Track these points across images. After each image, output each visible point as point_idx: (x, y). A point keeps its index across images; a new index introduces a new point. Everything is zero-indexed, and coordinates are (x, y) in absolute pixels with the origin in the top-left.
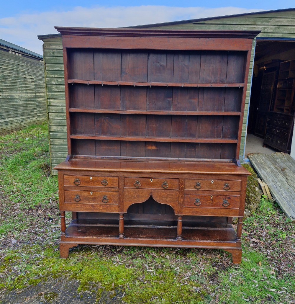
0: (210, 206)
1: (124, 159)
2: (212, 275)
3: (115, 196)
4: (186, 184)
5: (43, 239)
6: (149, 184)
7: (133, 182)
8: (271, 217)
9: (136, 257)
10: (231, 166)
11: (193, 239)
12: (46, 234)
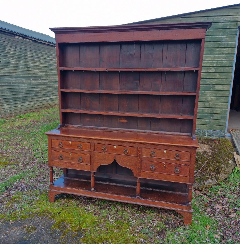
1: (102, 129)
2: (161, 231)
3: (88, 158)
4: (143, 152)
5: (44, 186)
7: (101, 148)
8: (238, 187)
9: (104, 208)
10: (186, 139)
11: (149, 199)
12: (47, 183)
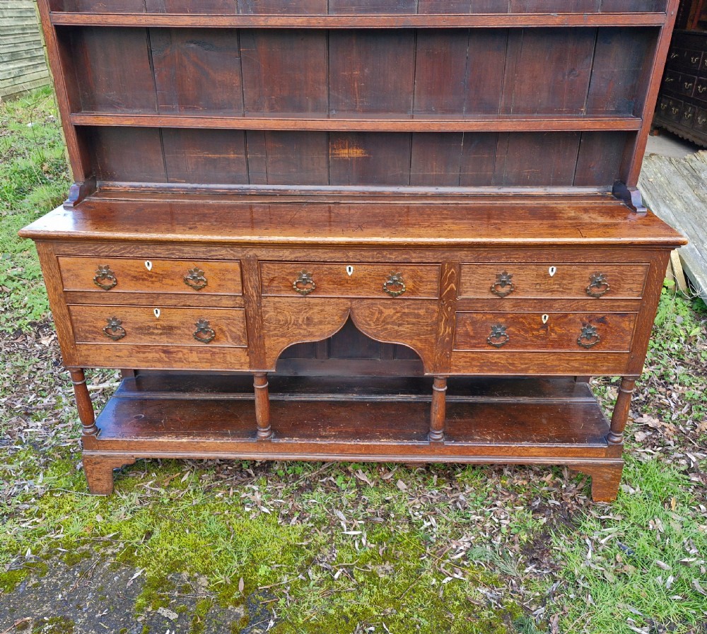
0: (539, 348)
1: (261, 195)
2: (531, 542)
3: (235, 322)
4: (463, 280)
5: (48, 430)
6: (341, 282)
7: (291, 278)
8: (685, 342)
9: (310, 486)
10: (610, 212)
11: (476, 440)
12: (57, 414)
